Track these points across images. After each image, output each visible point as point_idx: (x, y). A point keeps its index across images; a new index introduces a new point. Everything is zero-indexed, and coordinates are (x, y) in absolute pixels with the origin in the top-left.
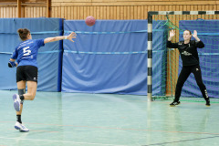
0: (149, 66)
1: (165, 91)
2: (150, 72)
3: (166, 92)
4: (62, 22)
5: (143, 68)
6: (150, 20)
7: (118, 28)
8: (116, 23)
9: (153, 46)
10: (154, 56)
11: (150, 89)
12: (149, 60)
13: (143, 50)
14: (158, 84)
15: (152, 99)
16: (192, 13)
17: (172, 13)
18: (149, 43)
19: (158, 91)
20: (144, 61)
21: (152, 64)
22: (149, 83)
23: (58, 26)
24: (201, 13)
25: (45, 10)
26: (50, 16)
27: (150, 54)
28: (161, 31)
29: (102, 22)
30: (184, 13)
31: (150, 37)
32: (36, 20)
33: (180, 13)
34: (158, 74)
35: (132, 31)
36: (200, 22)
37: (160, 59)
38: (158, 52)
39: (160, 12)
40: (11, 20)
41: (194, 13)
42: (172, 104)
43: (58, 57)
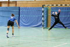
0: (43, 19)
1: (47, 26)
2: (43, 21)
5: (41, 20)
6: (43, 7)
7: (34, 9)
10: (44, 17)
11: (43, 26)
12: (43, 18)
14: (45, 24)
17: (49, 5)
18: (43, 13)
19: (45, 26)
20: (41, 18)
21: (44, 19)
22: (43, 24)
23: (18, 9)
24: (57, 5)
25: (15, 4)
26: (16, 6)
27: (43, 16)
28: (46, 10)
29: (30, 8)
30: (52, 5)
31: (43, 12)
34: (45, 22)
35: (38, 10)
36: (57, 8)
37: (46, 18)
38: (45, 16)
39: (46, 5)
40: (6, 7)
41: (55, 5)
42: (49, 30)
43: (18, 17)
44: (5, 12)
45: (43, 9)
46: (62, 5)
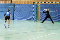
3: (37, 20)
4: (14, 4)
5: (32, 15)
6: (33, 4)
7: (26, 6)
8: (26, 5)
9: (34, 10)
10: (34, 12)
12: (33, 13)
13: (32, 10)
14: (35, 18)
15: (34, 21)
16: (43, 2)
17: (38, 2)
18: (33, 9)
19: (35, 20)
21: (34, 13)
22: (33, 18)
23: (13, 5)
24: (45, 2)
25: (10, 2)
26: (11, 3)
28: (36, 6)
30: (41, 2)
32: (9, 4)
33: (40, 2)
34: (35, 16)
37: (36, 13)
38: (35, 11)
39: (36, 2)
40: (3, 4)
43: (13, 12)
44: (2, 8)
45: (33, 6)
46: (49, 2)
